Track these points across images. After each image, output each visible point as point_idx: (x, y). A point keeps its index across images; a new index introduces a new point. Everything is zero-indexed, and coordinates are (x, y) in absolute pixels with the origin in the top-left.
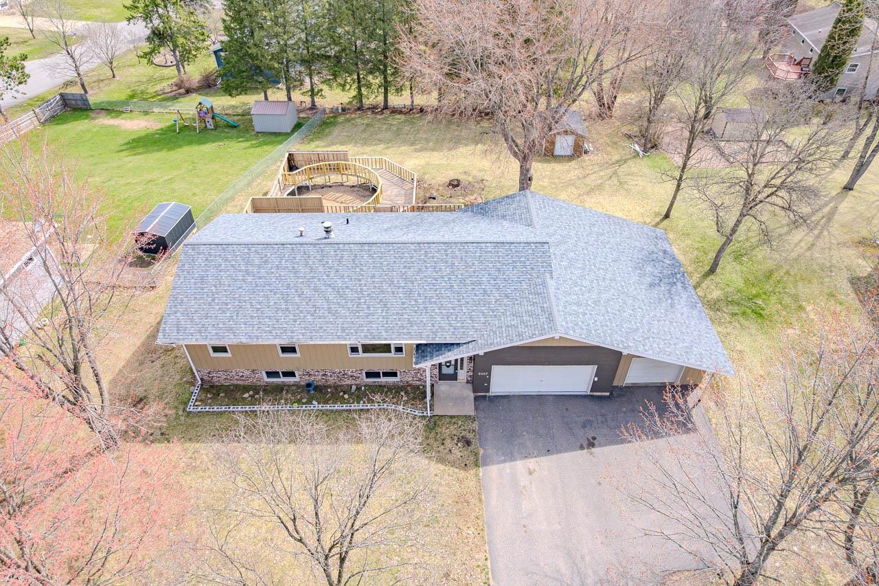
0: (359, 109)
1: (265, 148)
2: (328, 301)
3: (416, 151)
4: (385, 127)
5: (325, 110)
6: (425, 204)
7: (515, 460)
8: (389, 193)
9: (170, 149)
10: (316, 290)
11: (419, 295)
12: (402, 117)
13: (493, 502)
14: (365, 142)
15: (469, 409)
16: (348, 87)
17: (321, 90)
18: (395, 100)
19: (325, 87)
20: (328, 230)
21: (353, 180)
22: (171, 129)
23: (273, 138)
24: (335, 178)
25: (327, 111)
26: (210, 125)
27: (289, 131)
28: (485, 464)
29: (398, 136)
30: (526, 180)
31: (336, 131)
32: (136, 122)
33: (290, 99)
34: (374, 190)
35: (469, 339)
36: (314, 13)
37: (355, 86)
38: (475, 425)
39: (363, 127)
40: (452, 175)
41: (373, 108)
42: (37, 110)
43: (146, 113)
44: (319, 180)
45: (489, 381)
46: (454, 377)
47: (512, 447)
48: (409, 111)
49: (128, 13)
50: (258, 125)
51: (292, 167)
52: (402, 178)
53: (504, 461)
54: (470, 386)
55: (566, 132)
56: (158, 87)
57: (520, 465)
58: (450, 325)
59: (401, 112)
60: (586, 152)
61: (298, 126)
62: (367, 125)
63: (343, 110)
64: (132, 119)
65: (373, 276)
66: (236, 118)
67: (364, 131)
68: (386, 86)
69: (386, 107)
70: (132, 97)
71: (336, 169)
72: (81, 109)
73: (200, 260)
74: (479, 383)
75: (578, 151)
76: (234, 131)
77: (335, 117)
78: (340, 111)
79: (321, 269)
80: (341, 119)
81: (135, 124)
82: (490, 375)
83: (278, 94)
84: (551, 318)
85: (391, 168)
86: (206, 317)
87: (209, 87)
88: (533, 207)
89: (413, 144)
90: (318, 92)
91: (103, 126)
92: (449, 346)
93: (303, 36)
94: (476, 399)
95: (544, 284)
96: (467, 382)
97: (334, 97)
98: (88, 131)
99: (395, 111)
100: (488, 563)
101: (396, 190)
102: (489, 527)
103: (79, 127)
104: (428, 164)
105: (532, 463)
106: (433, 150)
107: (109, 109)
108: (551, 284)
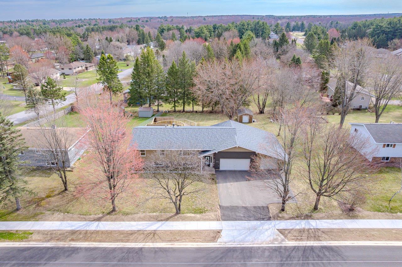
0: (174, 112)
2: (174, 141)
4: (184, 116)
5: (162, 112)
7: (227, 183)
10: (171, 138)
11: (199, 139)
12: (190, 114)
13: (221, 190)
15: (214, 173)
16: (171, 103)
17: (162, 104)
18: (187, 109)
20: (173, 126)
25: (163, 112)
27: (150, 116)
28: (218, 183)
29: (189, 118)
35: (214, 149)
36: (161, 80)
37: (173, 103)
38: (216, 176)
39: (176, 116)
41: (179, 111)
42: (65, 110)
45: (219, 164)
46: (209, 165)
48: (192, 112)
49: (98, 81)
50: (140, 115)
51: (155, 122)
53: (224, 183)
54: (214, 168)
55: (246, 115)
57: (229, 184)
58: (208, 146)
59: (189, 112)
60: (254, 122)
61: (154, 115)
62: (177, 116)
65: (187, 135)
68: (184, 103)
69: (184, 111)
71: (170, 122)
73: (138, 132)
74: (217, 166)
75: (250, 121)
77: (166, 114)
78: (168, 112)
79: (172, 134)
80: (168, 114)
82: (219, 162)
84: (236, 143)
85: (188, 122)
86: (141, 144)
90: (161, 105)
92: (208, 151)
93: (157, 87)
94: (216, 171)
95: (234, 137)
96: (213, 167)
97: (166, 107)
99: (187, 112)
100: (219, 201)
102: (219, 194)
105: (232, 183)
108: (236, 137)
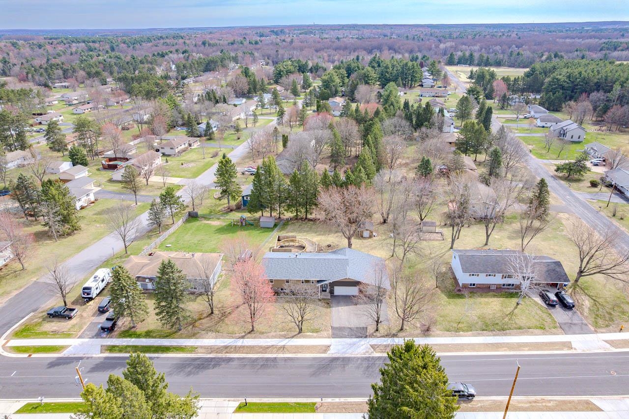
0: (296, 219)
1: (266, 233)
2: (297, 271)
3: (318, 235)
6: (320, 250)
8: (309, 248)
9: (233, 233)
10: (294, 268)
11: (318, 270)
12: (312, 222)
13: (333, 313)
14: (300, 232)
15: (329, 297)
16: (293, 212)
18: (309, 216)
19: (285, 212)
20: (297, 256)
21: (297, 244)
22: (230, 225)
23: (267, 230)
24: (292, 244)
25: (285, 220)
26: (244, 224)
27: (272, 227)
28: (332, 307)
29: (310, 230)
30: (350, 245)
31: (289, 227)
32: (216, 222)
33: (271, 216)
34: (304, 248)
35: (329, 279)
37: (296, 212)
38: (330, 300)
40: (328, 243)
41: (301, 219)
43: (219, 219)
44: (287, 244)
45: (334, 291)
46: (325, 291)
47: (338, 304)
48: (315, 220)
50: (262, 225)
51: (279, 240)
52: (313, 244)
54: (329, 293)
55: (367, 230)
56: (219, 208)
57: (340, 308)
58: (325, 276)
60: (374, 236)
61: (275, 225)
62: (300, 225)
63: (291, 219)
64: (214, 221)
65: (307, 266)
66: (252, 222)
67: (299, 227)
68: (306, 212)
69: (306, 218)
70: (211, 212)
71: (292, 241)
72: (195, 217)
74: (332, 292)
75: (371, 236)
76: (252, 226)
77: (288, 222)
78: (289, 219)
79: (295, 264)
80: (290, 223)
81: (216, 223)
82: (334, 289)
83: (267, 214)
84: (346, 274)
85: (309, 241)
87: (239, 209)
88: (347, 251)
89: (316, 233)
90: (282, 213)
91: (205, 224)
92: (324, 281)
94: (331, 296)
95: (346, 268)
97: (288, 215)
98: (201, 225)
99: (310, 220)
100: (331, 322)
101: (311, 248)
102: (332, 317)
103: (196, 224)
104: (321, 239)
105: (343, 308)
106: (322, 235)
107: (205, 217)
108: (348, 268)
